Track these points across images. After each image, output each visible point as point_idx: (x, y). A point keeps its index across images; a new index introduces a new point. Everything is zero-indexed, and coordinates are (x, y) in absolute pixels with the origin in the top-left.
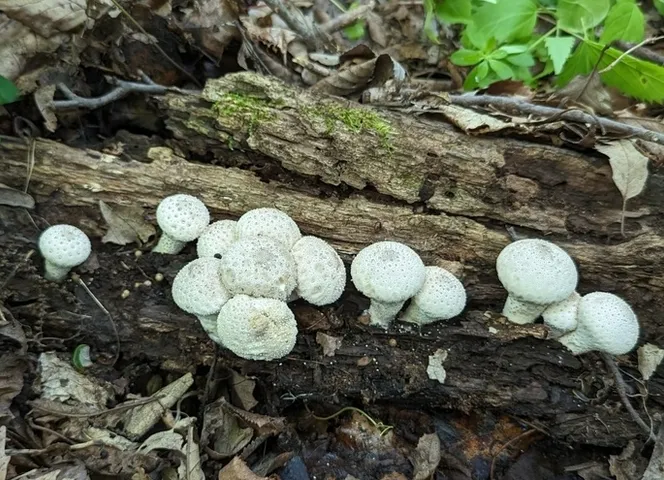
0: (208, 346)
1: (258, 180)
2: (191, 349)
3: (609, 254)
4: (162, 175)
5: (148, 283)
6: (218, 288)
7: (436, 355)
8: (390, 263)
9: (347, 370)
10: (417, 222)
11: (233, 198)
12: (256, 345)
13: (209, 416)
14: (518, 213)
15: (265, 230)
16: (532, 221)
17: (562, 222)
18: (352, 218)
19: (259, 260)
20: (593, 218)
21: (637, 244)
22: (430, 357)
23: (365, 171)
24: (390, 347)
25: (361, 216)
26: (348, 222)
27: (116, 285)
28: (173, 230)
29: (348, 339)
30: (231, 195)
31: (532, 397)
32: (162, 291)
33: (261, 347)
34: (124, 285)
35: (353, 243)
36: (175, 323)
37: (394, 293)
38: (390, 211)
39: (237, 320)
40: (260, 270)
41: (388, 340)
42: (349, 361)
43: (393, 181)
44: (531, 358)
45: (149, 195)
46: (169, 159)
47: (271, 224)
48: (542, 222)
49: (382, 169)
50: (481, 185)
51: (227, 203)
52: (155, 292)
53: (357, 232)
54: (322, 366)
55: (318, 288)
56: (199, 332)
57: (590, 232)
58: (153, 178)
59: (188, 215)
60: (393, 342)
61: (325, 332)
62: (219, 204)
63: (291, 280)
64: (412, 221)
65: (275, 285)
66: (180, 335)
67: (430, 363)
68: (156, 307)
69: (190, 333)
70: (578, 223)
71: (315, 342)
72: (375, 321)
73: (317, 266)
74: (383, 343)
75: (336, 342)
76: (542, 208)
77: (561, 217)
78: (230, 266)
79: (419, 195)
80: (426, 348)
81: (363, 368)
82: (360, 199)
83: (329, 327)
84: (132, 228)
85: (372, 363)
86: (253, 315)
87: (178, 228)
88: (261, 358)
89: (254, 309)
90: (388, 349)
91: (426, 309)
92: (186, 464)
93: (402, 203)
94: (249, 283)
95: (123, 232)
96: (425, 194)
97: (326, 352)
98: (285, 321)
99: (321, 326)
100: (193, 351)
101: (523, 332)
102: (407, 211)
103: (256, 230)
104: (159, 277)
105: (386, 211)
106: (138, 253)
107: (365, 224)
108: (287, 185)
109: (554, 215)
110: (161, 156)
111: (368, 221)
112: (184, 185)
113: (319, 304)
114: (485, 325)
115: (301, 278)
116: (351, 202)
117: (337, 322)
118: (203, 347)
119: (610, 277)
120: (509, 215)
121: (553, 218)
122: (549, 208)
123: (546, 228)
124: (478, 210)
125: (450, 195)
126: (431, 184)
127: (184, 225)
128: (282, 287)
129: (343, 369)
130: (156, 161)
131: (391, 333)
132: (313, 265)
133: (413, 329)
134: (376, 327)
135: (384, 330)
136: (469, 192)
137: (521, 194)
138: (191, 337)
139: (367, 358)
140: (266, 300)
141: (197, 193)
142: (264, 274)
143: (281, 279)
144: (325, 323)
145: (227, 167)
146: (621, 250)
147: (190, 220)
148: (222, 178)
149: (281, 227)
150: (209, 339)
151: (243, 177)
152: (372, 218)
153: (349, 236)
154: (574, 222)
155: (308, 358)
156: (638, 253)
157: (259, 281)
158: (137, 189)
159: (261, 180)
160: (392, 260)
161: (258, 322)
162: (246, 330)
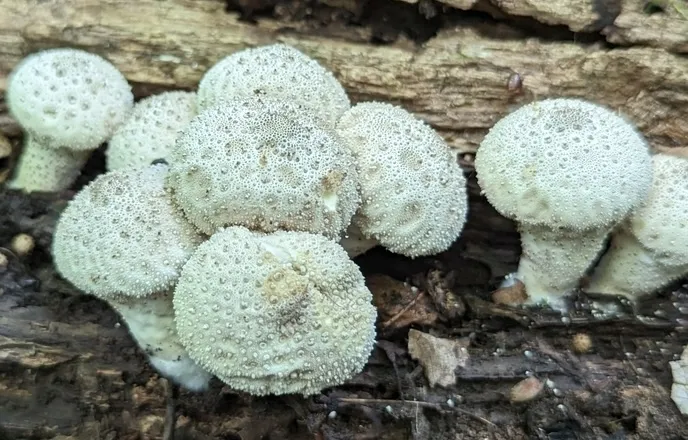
0: (150, 391)
1: (232, 19)
2: (110, 402)
4: (19, 24)
6: (168, 221)
8: (576, 134)
9: (488, 415)
11: (181, 55)
12: (282, 347)
15: (271, 82)
18: (456, 72)
22: (674, 365)
24: (577, 353)
25: (471, 66)
26: (448, 82)
28: (49, 121)
29: (481, 344)
30: (177, 50)
32: (33, 276)
35: (460, 132)
36: (68, 344)
37: (598, 204)
38: (536, 53)
39: (229, 286)
40: (274, 160)
41: (569, 337)
42: (489, 394)
47: (281, 71)
51: (169, 70)
52: (16, 279)
53: (468, 104)
54: (429, 413)
55: (413, 208)
56: (127, 359)
59: (81, 85)
60: (583, 341)
61: (425, 328)
62: (151, 73)
63: (349, 185)
65: (312, 197)
66: (83, 372)
67: (676, 377)
68: (21, 311)
69: (107, 362)
71: (408, 356)
72: (537, 296)
73: (405, 155)
74: (558, 347)
75: (456, 350)
78: (195, 160)
79: (594, 11)
80: (658, 348)
81: (524, 407)
82: (463, 35)
83: (433, 317)
85: (547, 393)
86: (267, 269)
87: (61, 113)
88: (295, 388)
89: (268, 257)
90: (574, 359)
91: (660, 245)
93: (559, 32)
94: (247, 195)
97: (434, 377)
98: (344, 285)
99: (416, 318)
100: (115, 409)
102: (572, 50)
103: (248, 84)
104: (23, 243)
105: (525, 53)
107: (484, 82)
108: (298, 25)
111: (490, 74)
113: (414, 253)
115: (371, 186)
116: (445, 43)
117: (453, 304)
118: (137, 395)
125: (656, 9)
127: (76, 107)
128: (331, 204)
129: (479, 414)
131: (577, 320)
132: (394, 152)
134: (542, 309)
135: (558, 315)
138: (107, 372)
139: (533, 380)
140: (293, 236)
142: (283, 169)
144: (422, 308)
147: (87, 97)
149: (307, 77)
150: (153, 372)
152: (499, 69)
153: (450, 114)
155: (395, 395)
157: (272, 187)
159: (240, 20)
160: (578, 128)
161: (281, 287)
162: (251, 310)
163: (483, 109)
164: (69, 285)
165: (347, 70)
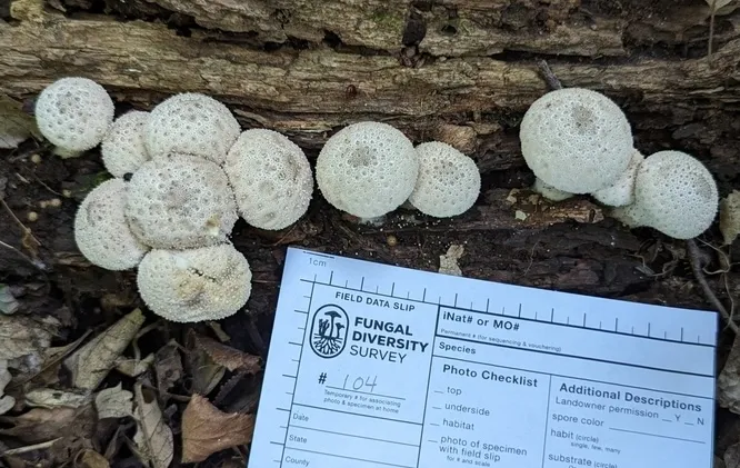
1: (172, 33)
3: (685, 74)
4: (36, 46)
5: (56, 202)
6: (127, 239)
7: (449, 253)
10: (405, 80)
11: (142, 69)
13: (162, 367)
14: (553, 38)
16: (572, 46)
17: (618, 38)
18: (313, 85)
19: (171, 203)
20: (661, 25)
21: (726, 56)
22: (441, 257)
23: (318, 18)
24: (389, 247)
25: (324, 79)
26: (308, 90)
27: (19, 204)
30: (136, 66)
31: (578, 283)
33: (202, 315)
34: (29, 203)
38: (367, 64)
39: (160, 289)
41: (385, 239)
43: (362, 26)
44: (575, 240)
45: (26, 76)
46: (41, 19)
48: (588, 44)
49: (343, 12)
50: (494, 10)
51: (134, 76)
53: (324, 100)
57: (660, 45)
58: (24, 53)
60: (392, 240)
61: (300, 243)
62: (124, 81)
63: (228, 216)
64: (397, 79)
65: (202, 233)
67: (442, 263)
70: (641, 34)
76: (588, 20)
77: (616, 31)
79: (403, 40)
82: (322, 49)
83: (304, 237)
84: (18, 124)
90: (387, 250)
92: (144, 430)
93: (383, 52)
95: (9, 131)
96: (413, 36)
99: (293, 238)
101: (561, 215)
102: (390, 62)
104: (67, 194)
105: (360, 64)
106: (36, 158)
107: (332, 90)
109: (606, 28)
110: (29, 15)
111: (336, 85)
112: (68, 60)
114: (510, 211)
115: (243, 208)
116: (311, 56)
117: (313, 230)
119: (686, 105)
120: (539, 42)
121: (602, 35)
122: (598, 20)
123: (593, 53)
124: (491, 47)
125: (450, 30)
126: (420, 17)
128: (215, 231)
130: (24, 23)
131: (387, 231)
133: (417, 218)
134: (367, 226)
135: (378, 228)
136: (476, 22)
137: (555, 7)
140: (195, 251)
141: (89, 70)
142: (182, 222)
143: (210, 224)
145: (125, 21)
146: (701, 68)
147: (82, 124)
148: (121, 39)
151: (149, 33)
152: (341, 80)
153: (314, 106)
154: (634, 35)
156: (727, 69)
158: (7, 71)
159: (178, 34)
160: (366, 164)
161: (187, 289)
162: (173, 301)
163: (333, 103)
164: (86, 260)
165: (245, 84)
